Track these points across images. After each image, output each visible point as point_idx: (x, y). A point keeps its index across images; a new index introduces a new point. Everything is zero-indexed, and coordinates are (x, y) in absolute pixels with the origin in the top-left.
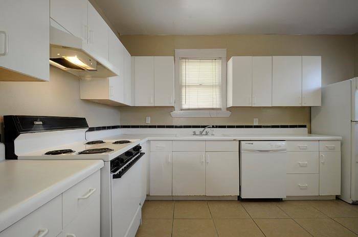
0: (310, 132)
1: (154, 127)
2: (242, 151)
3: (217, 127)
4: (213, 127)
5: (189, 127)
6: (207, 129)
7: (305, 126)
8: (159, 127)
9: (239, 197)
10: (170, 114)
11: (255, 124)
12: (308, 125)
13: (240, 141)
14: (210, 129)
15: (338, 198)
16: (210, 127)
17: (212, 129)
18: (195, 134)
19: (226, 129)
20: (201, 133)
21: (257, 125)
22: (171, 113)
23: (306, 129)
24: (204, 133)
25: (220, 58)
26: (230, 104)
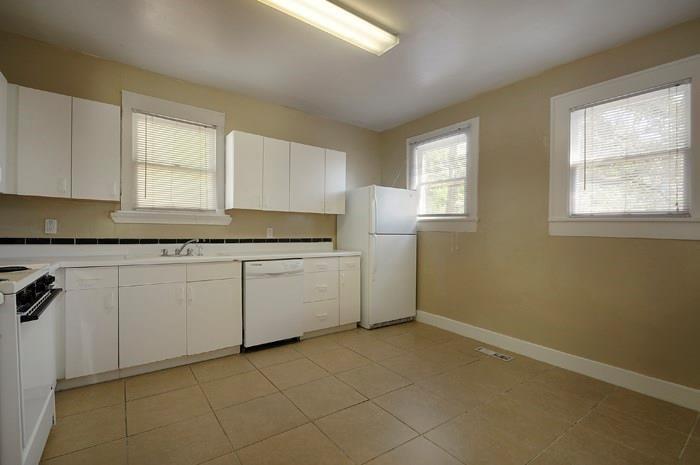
0: (336, 248)
1: (69, 241)
2: (247, 277)
3: (207, 241)
4: (201, 241)
5: (154, 241)
6: (189, 246)
7: (329, 240)
8: (81, 241)
9: (242, 346)
10: (109, 217)
11: (268, 237)
12: (333, 239)
13: (243, 262)
14: (194, 245)
15: (359, 325)
16: (195, 242)
17: (200, 245)
18: (165, 254)
19: (225, 245)
20: (178, 253)
21: (272, 237)
22: (112, 214)
23: (330, 244)
24: (184, 252)
25: (215, 127)
26: (230, 205)
